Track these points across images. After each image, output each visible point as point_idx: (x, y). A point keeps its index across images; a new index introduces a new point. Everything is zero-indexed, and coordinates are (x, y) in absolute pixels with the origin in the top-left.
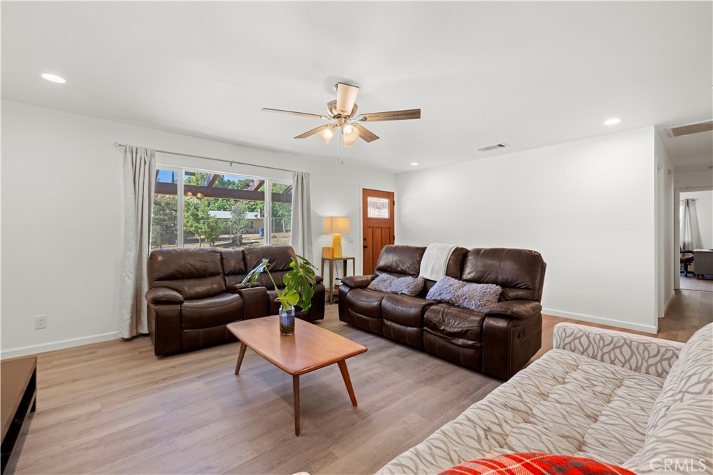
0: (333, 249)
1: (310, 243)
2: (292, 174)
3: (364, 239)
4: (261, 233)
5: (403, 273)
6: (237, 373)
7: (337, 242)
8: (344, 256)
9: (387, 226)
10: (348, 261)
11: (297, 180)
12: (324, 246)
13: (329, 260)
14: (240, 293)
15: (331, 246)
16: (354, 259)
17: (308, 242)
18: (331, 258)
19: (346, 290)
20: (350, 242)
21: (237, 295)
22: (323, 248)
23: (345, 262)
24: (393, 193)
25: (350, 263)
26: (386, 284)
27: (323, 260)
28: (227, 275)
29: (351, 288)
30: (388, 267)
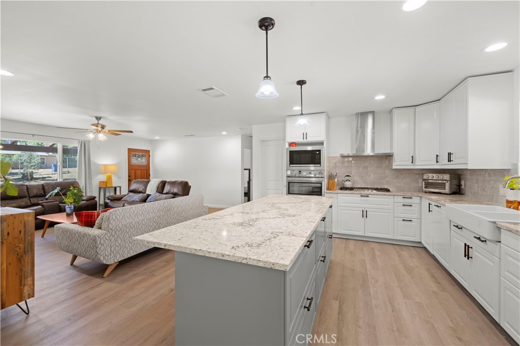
0: (106, 182)
1: (90, 178)
2: (78, 141)
3: (129, 176)
4: (53, 168)
5: (140, 192)
6: (43, 237)
7: (109, 178)
8: (114, 185)
9: (145, 168)
10: (117, 188)
11: (81, 144)
12: (101, 180)
13: (103, 187)
14: (42, 205)
15: (105, 180)
16: (120, 187)
17: (89, 178)
18: (105, 187)
19: (108, 201)
20: (119, 178)
21: (40, 206)
22: (100, 182)
23: (115, 188)
24: (149, 151)
25: (118, 189)
26: (130, 198)
27: (100, 189)
28: (31, 197)
29: (111, 200)
30: (134, 190)
